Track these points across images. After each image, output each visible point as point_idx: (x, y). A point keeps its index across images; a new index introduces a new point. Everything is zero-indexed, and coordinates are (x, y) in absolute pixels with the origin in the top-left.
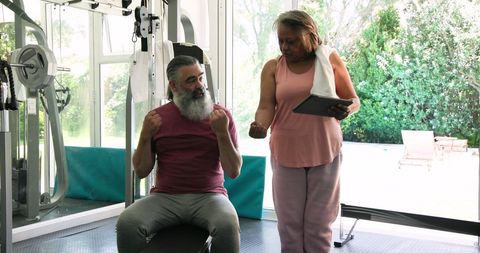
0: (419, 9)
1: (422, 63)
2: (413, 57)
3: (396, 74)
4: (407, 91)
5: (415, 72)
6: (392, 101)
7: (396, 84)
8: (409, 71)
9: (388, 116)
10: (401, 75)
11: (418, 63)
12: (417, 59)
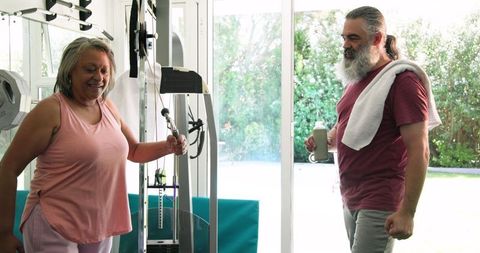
0: (328, 32)
1: (333, 84)
2: (324, 77)
3: (308, 93)
4: (318, 111)
5: (326, 92)
6: (305, 120)
7: (307, 103)
8: (321, 91)
9: (300, 135)
10: (313, 94)
11: (330, 84)
12: (328, 79)
